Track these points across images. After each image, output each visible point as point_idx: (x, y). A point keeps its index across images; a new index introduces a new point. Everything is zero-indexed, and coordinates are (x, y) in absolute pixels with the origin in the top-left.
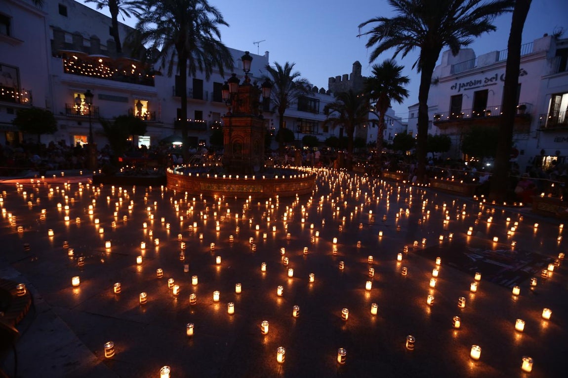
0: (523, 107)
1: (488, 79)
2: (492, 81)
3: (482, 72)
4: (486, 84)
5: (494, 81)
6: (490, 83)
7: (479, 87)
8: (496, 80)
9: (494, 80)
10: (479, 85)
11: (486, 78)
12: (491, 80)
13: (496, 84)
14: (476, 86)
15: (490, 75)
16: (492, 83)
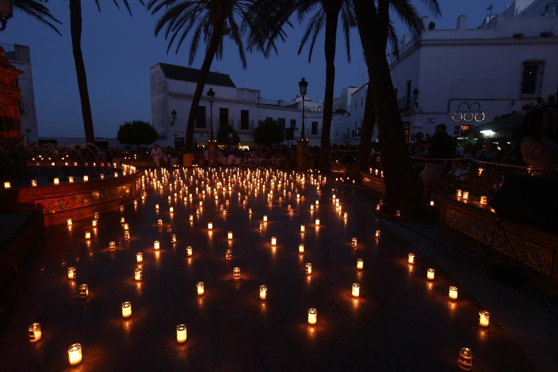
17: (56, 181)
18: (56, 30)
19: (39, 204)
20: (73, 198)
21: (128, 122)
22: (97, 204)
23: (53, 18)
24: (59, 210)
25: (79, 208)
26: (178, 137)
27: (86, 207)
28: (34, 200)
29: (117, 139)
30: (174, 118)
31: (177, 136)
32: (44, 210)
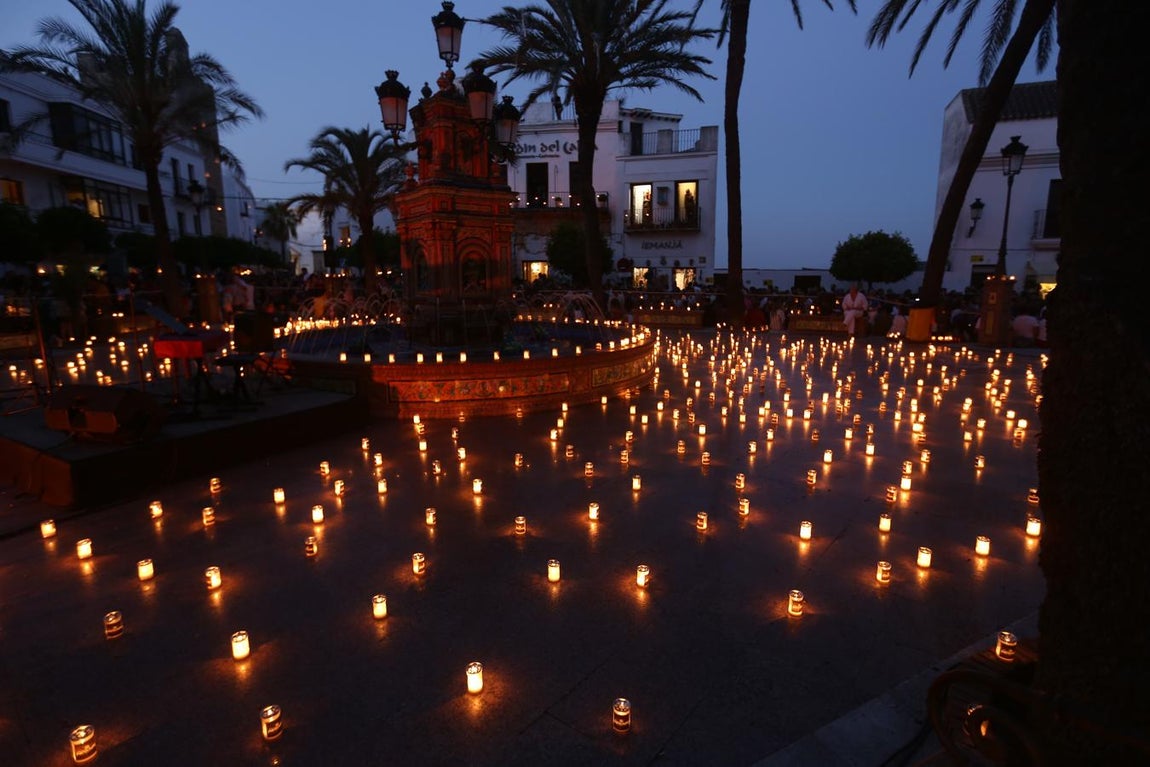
0: (604, 198)
1: (545, 147)
2: (551, 150)
3: (536, 133)
4: (543, 154)
5: (555, 152)
6: (548, 153)
7: (533, 157)
8: (558, 150)
9: (555, 149)
10: (531, 153)
11: (542, 144)
12: (550, 148)
13: (557, 156)
14: (528, 154)
15: (549, 140)
16: (553, 153)
17: (420, 358)
18: (693, 92)
19: (394, 388)
20: (439, 385)
21: (855, 235)
22: (478, 400)
23: (705, 75)
24: (419, 400)
25: (447, 401)
26: (984, 263)
27: (457, 401)
28: (389, 381)
29: (831, 271)
30: (976, 219)
31: (981, 260)
32: (400, 396)
